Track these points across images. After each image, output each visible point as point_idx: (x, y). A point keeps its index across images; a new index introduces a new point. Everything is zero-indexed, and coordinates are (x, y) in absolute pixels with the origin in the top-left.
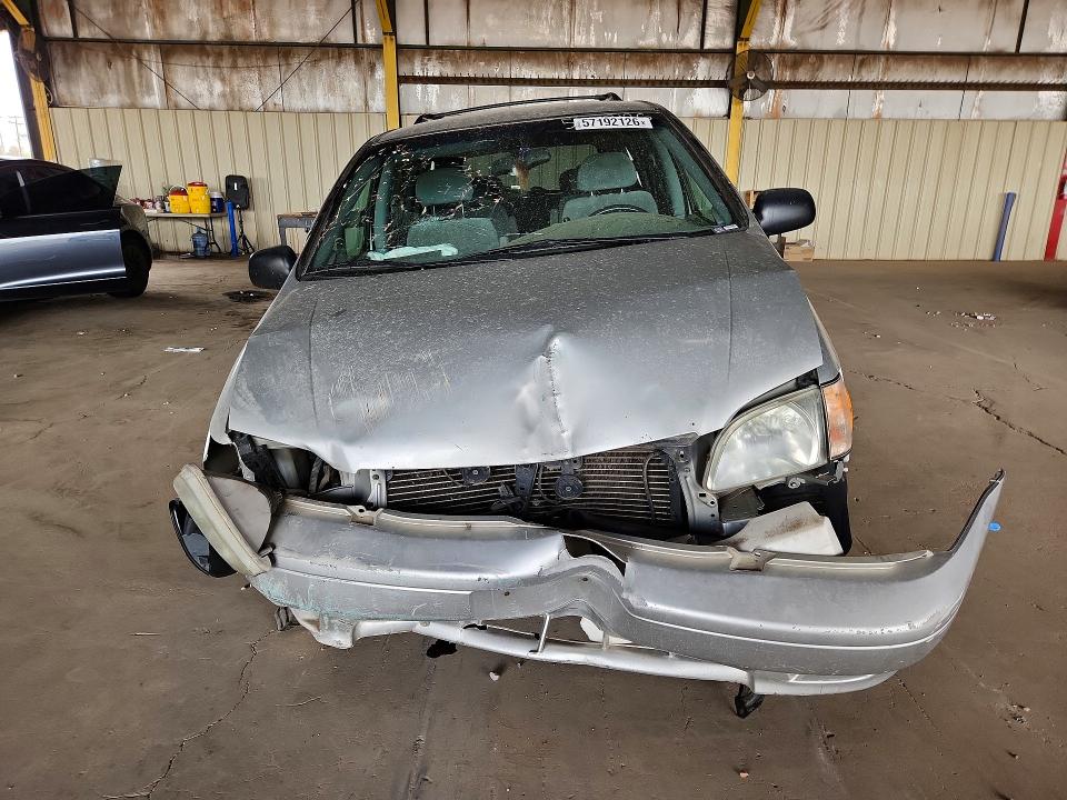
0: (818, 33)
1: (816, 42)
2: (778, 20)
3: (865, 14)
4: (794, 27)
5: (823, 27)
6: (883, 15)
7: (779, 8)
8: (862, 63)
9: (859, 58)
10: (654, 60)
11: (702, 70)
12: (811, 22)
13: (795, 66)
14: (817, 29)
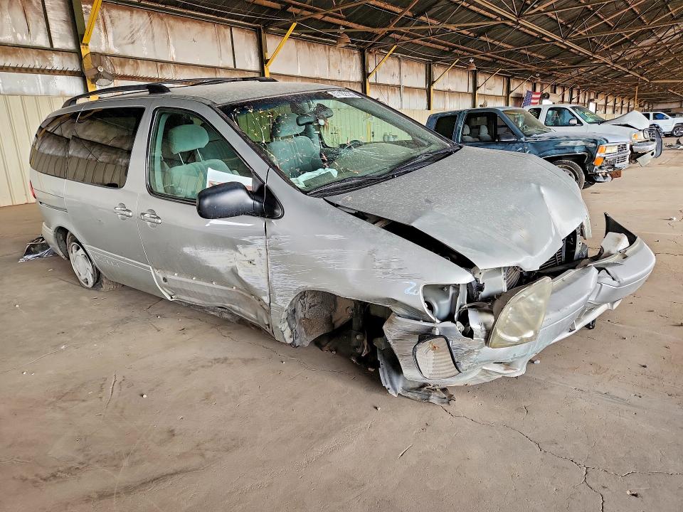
0: (131, 46)
1: (130, 51)
2: (103, 34)
3: (155, 38)
4: (114, 40)
5: (133, 43)
6: (166, 39)
7: (102, 27)
8: (162, 67)
9: (159, 64)
10: (15, 52)
11: (56, 62)
12: (124, 39)
13: (122, 65)
14: (129, 43)
